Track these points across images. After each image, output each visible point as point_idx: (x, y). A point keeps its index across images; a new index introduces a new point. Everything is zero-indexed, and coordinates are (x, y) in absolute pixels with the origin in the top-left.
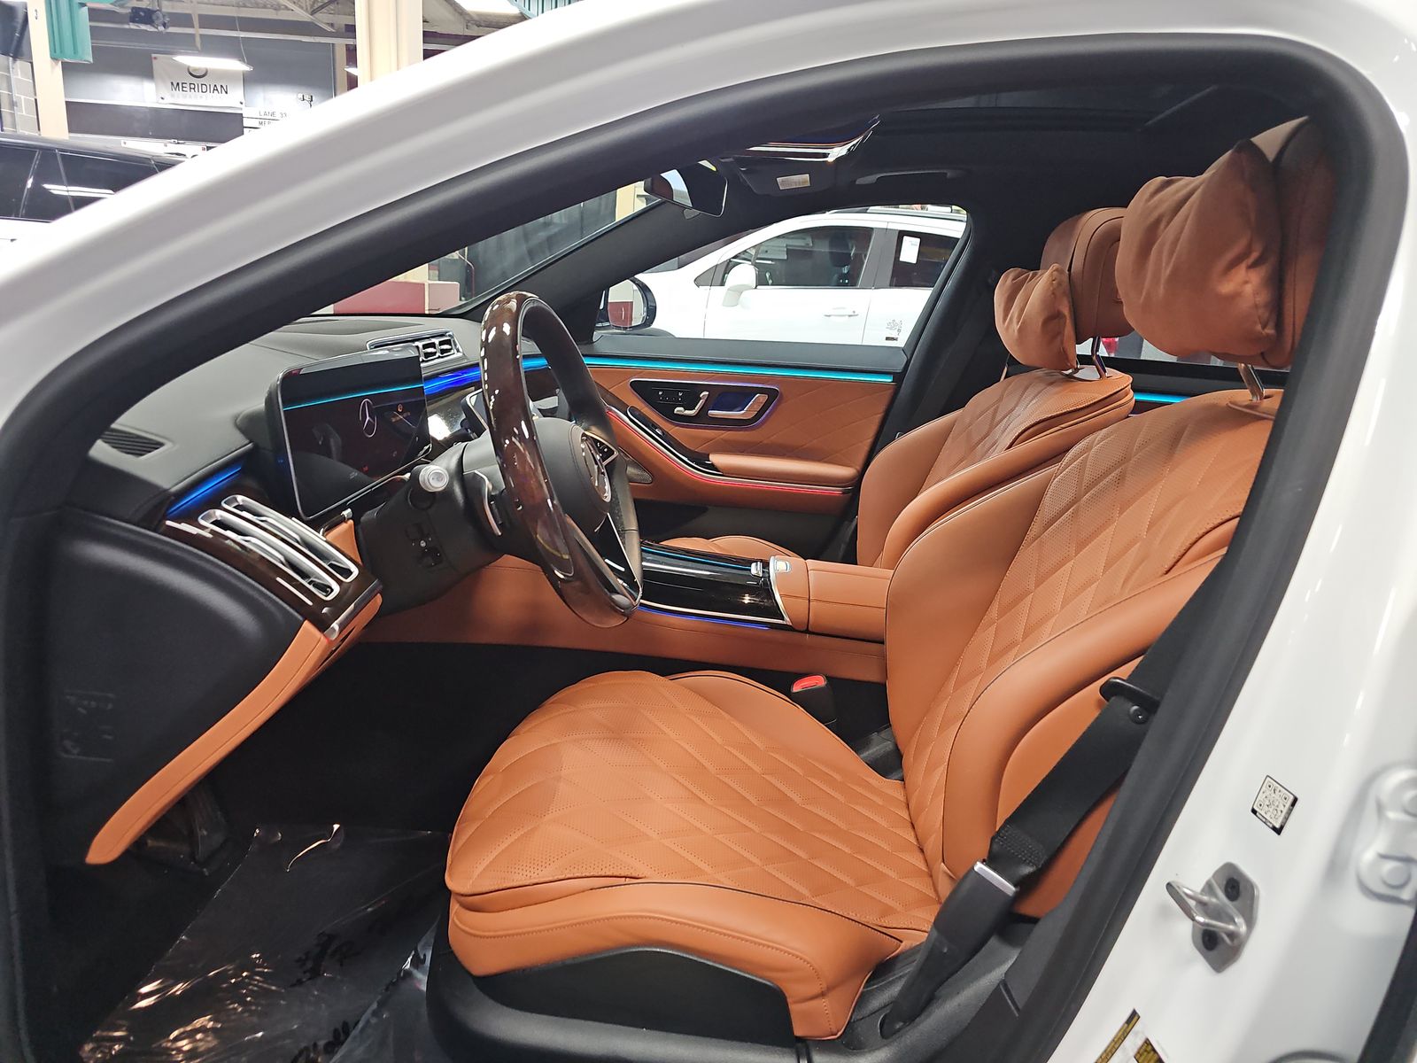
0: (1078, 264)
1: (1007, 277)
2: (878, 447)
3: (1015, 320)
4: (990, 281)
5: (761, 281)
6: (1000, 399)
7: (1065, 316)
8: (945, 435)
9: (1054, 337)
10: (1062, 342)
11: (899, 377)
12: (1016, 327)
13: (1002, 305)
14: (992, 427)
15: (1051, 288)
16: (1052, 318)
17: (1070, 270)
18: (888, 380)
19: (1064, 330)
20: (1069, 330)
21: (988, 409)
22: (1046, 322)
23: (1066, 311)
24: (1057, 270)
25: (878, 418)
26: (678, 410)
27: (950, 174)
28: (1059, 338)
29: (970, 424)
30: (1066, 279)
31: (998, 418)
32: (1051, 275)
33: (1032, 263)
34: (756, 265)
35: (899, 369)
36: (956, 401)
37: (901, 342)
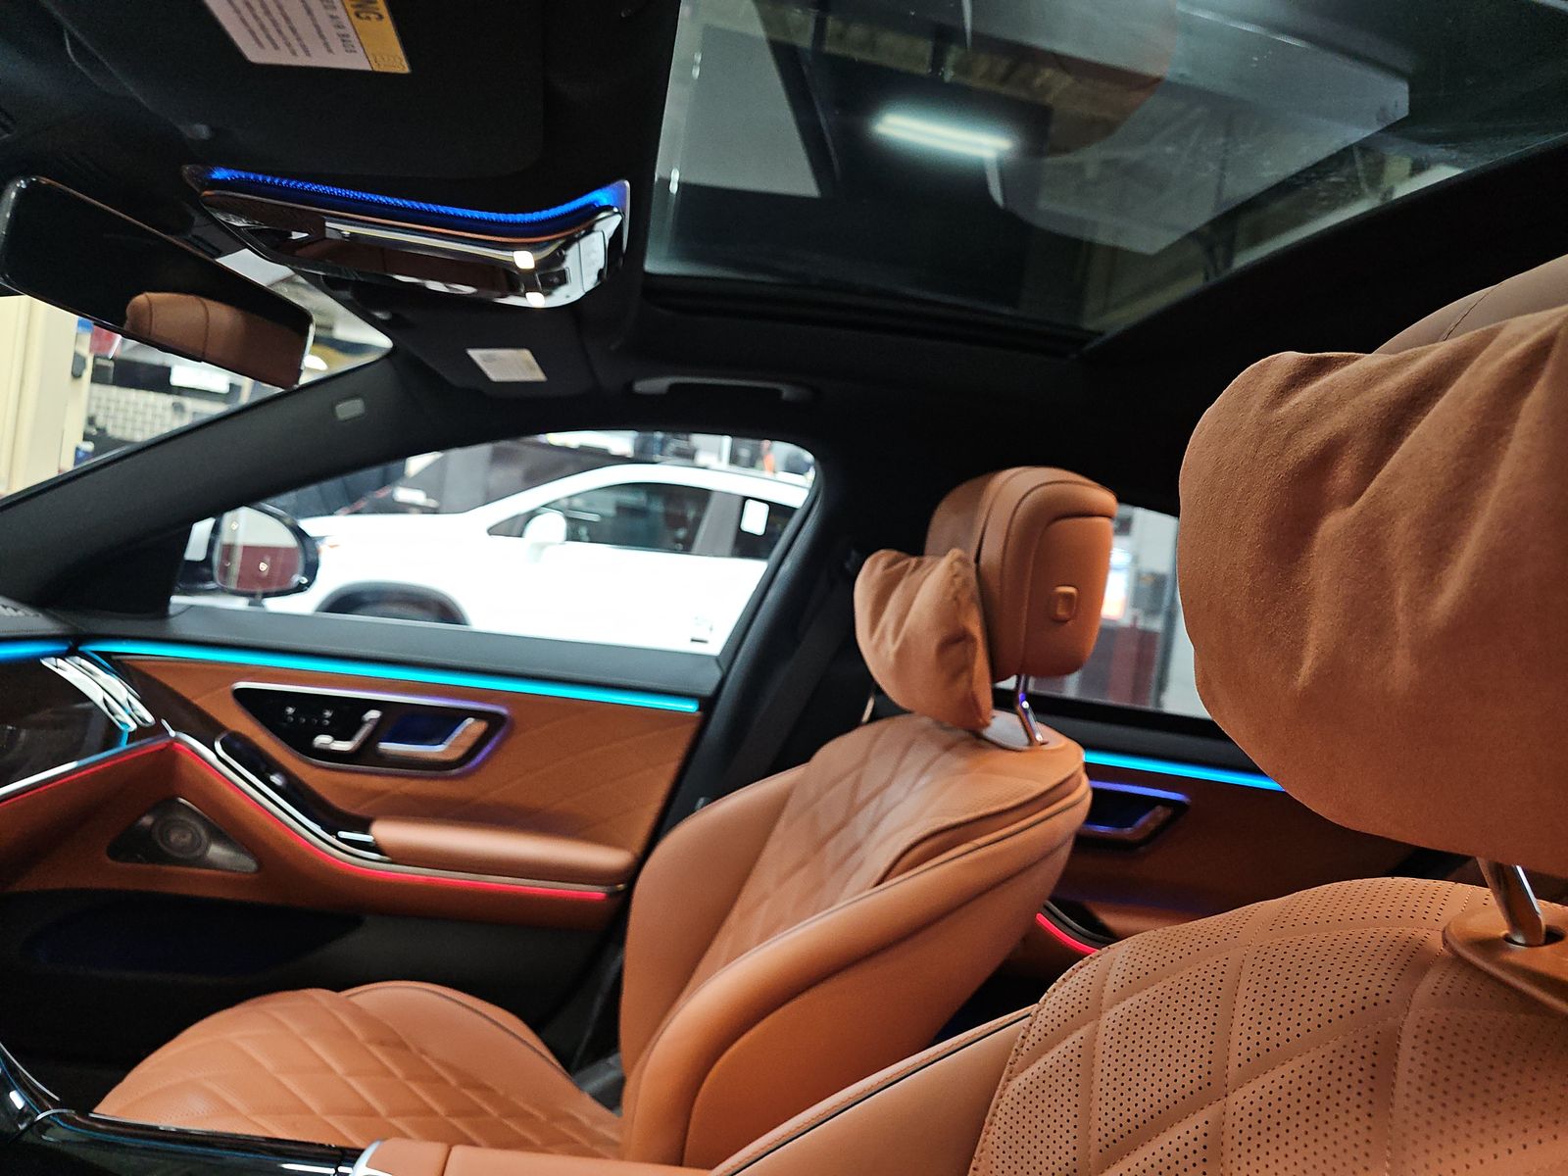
0: (992, 551)
1: (876, 561)
2: (668, 821)
3: (889, 637)
4: (848, 566)
5: (573, 536)
6: (865, 761)
7: (973, 640)
8: (776, 809)
9: (955, 676)
10: (970, 681)
11: (708, 704)
12: (891, 647)
13: (869, 608)
14: (853, 809)
15: (952, 590)
16: (954, 640)
17: (977, 559)
18: (690, 707)
19: (974, 662)
20: (981, 664)
21: (846, 774)
22: (945, 645)
23: (975, 628)
24: (960, 559)
25: (671, 768)
26: (323, 740)
27: (787, 392)
28: (964, 677)
29: (818, 797)
30: (972, 575)
31: (863, 795)
32: (951, 566)
33: (913, 543)
34: (569, 519)
35: (708, 689)
36: (795, 752)
37: (715, 646)
